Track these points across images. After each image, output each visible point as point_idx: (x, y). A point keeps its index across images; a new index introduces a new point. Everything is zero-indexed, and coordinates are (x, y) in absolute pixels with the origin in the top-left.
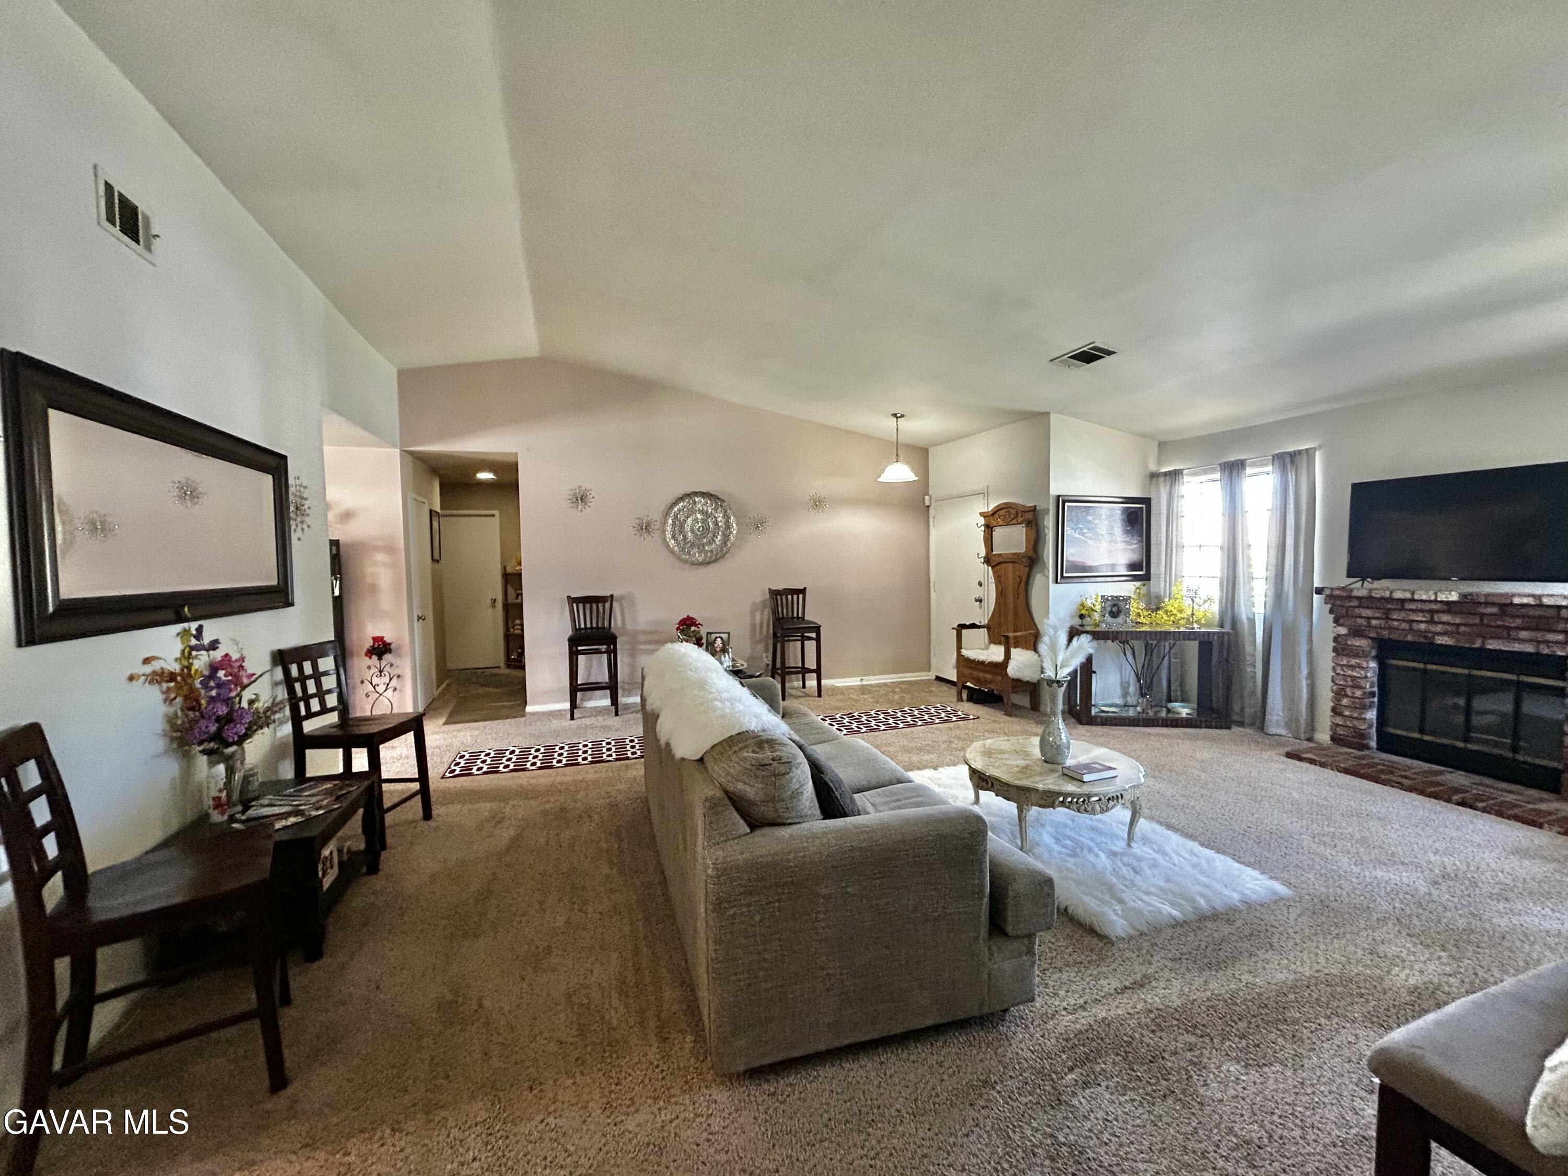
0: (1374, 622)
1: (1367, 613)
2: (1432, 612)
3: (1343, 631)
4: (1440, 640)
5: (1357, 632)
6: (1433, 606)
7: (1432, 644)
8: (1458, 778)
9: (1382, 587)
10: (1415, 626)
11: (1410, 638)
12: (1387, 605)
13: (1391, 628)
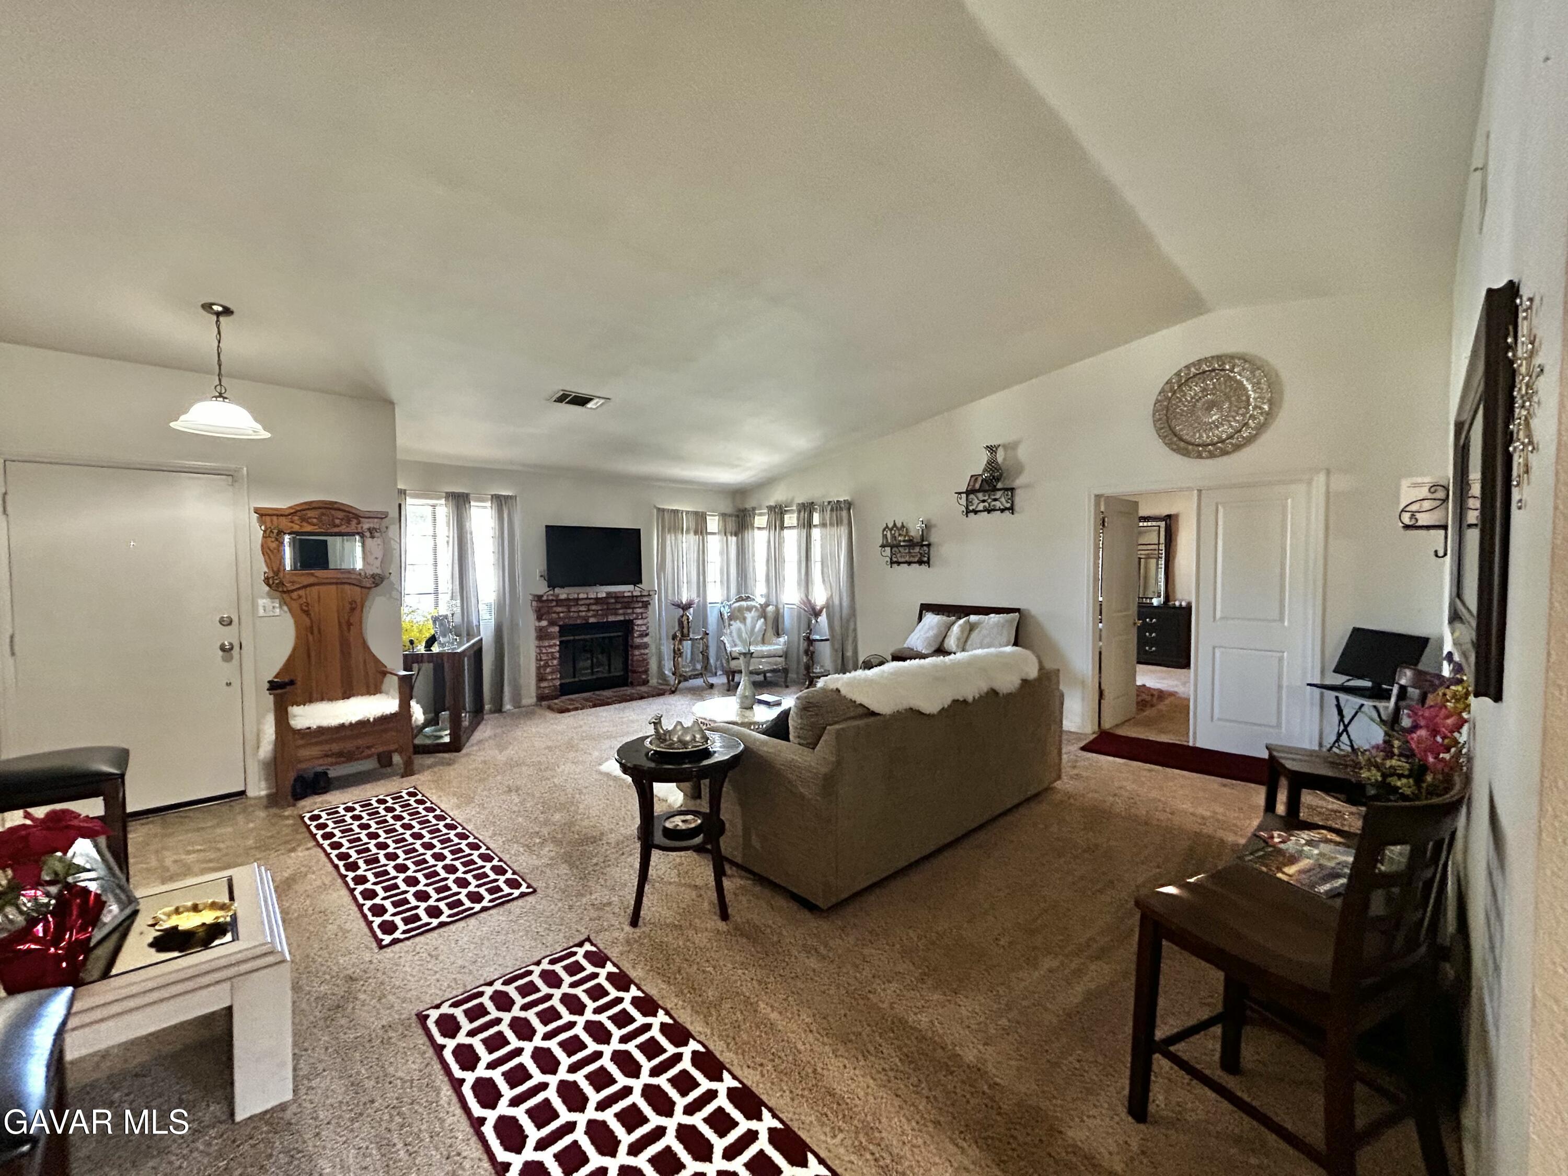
0: (562, 615)
1: (559, 609)
2: (589, 605)
3: (544, 623)
4: (592, 620)
5: (552, 623)
6: (588, 602)
7: (588, 623)
8: (607, 693)
9: (563, 593)
10: (581, 614)
11: (579, 622)
12: (567, 603)
13: (570, 618)
